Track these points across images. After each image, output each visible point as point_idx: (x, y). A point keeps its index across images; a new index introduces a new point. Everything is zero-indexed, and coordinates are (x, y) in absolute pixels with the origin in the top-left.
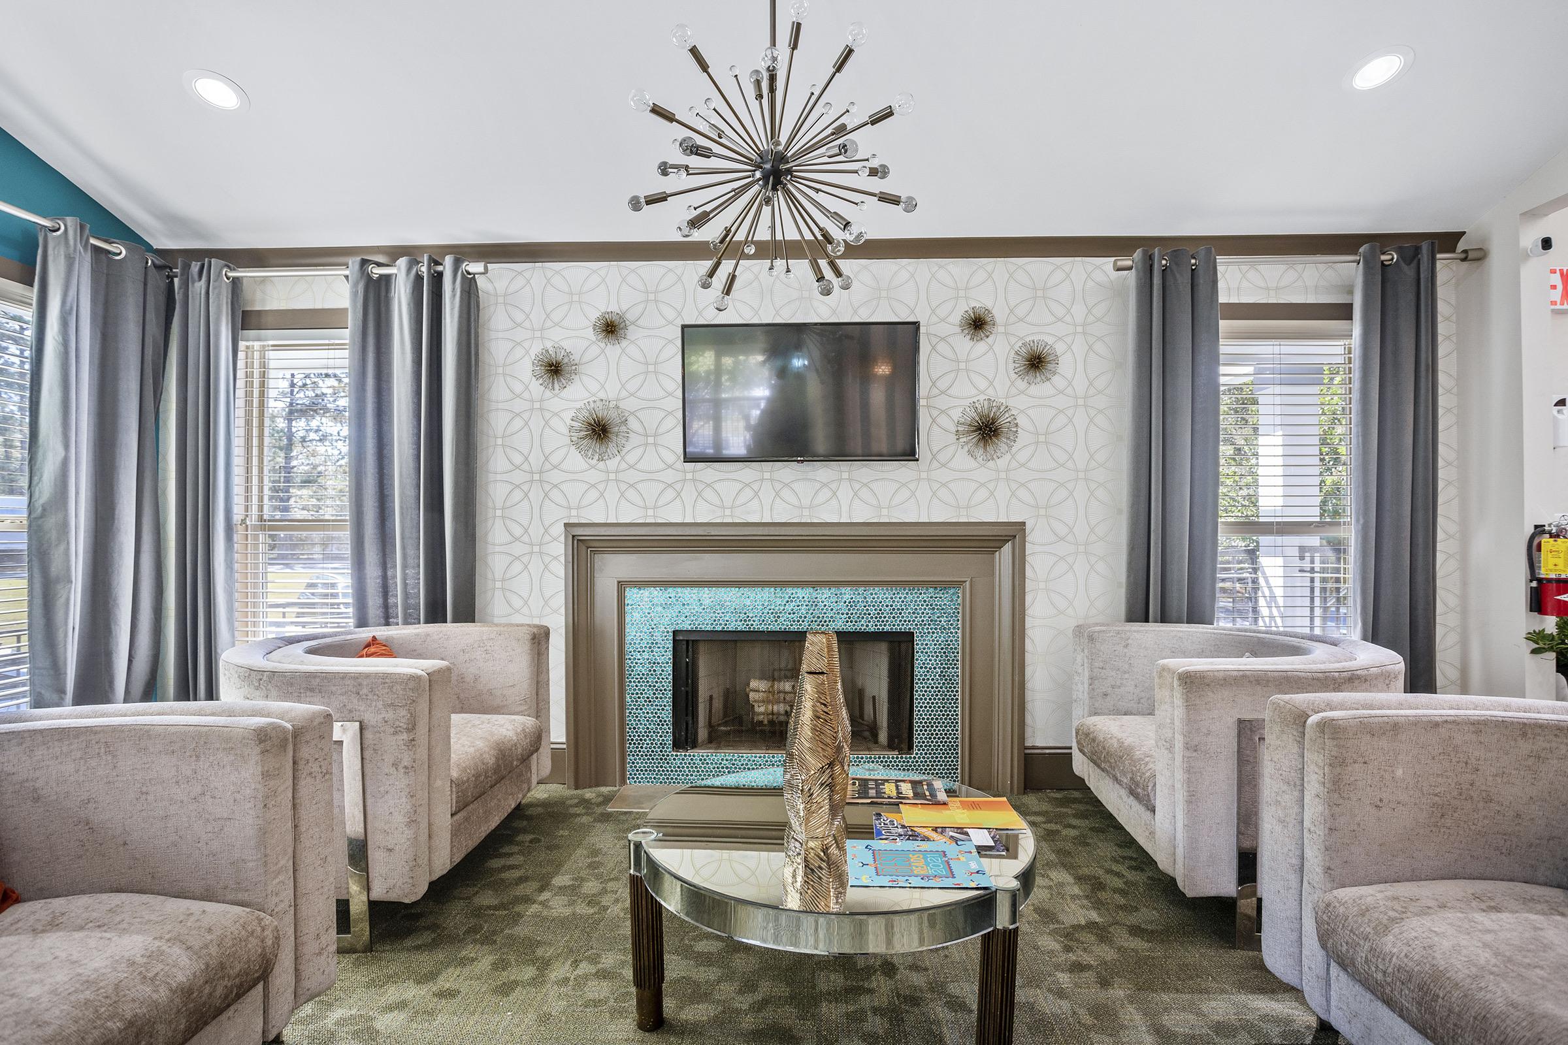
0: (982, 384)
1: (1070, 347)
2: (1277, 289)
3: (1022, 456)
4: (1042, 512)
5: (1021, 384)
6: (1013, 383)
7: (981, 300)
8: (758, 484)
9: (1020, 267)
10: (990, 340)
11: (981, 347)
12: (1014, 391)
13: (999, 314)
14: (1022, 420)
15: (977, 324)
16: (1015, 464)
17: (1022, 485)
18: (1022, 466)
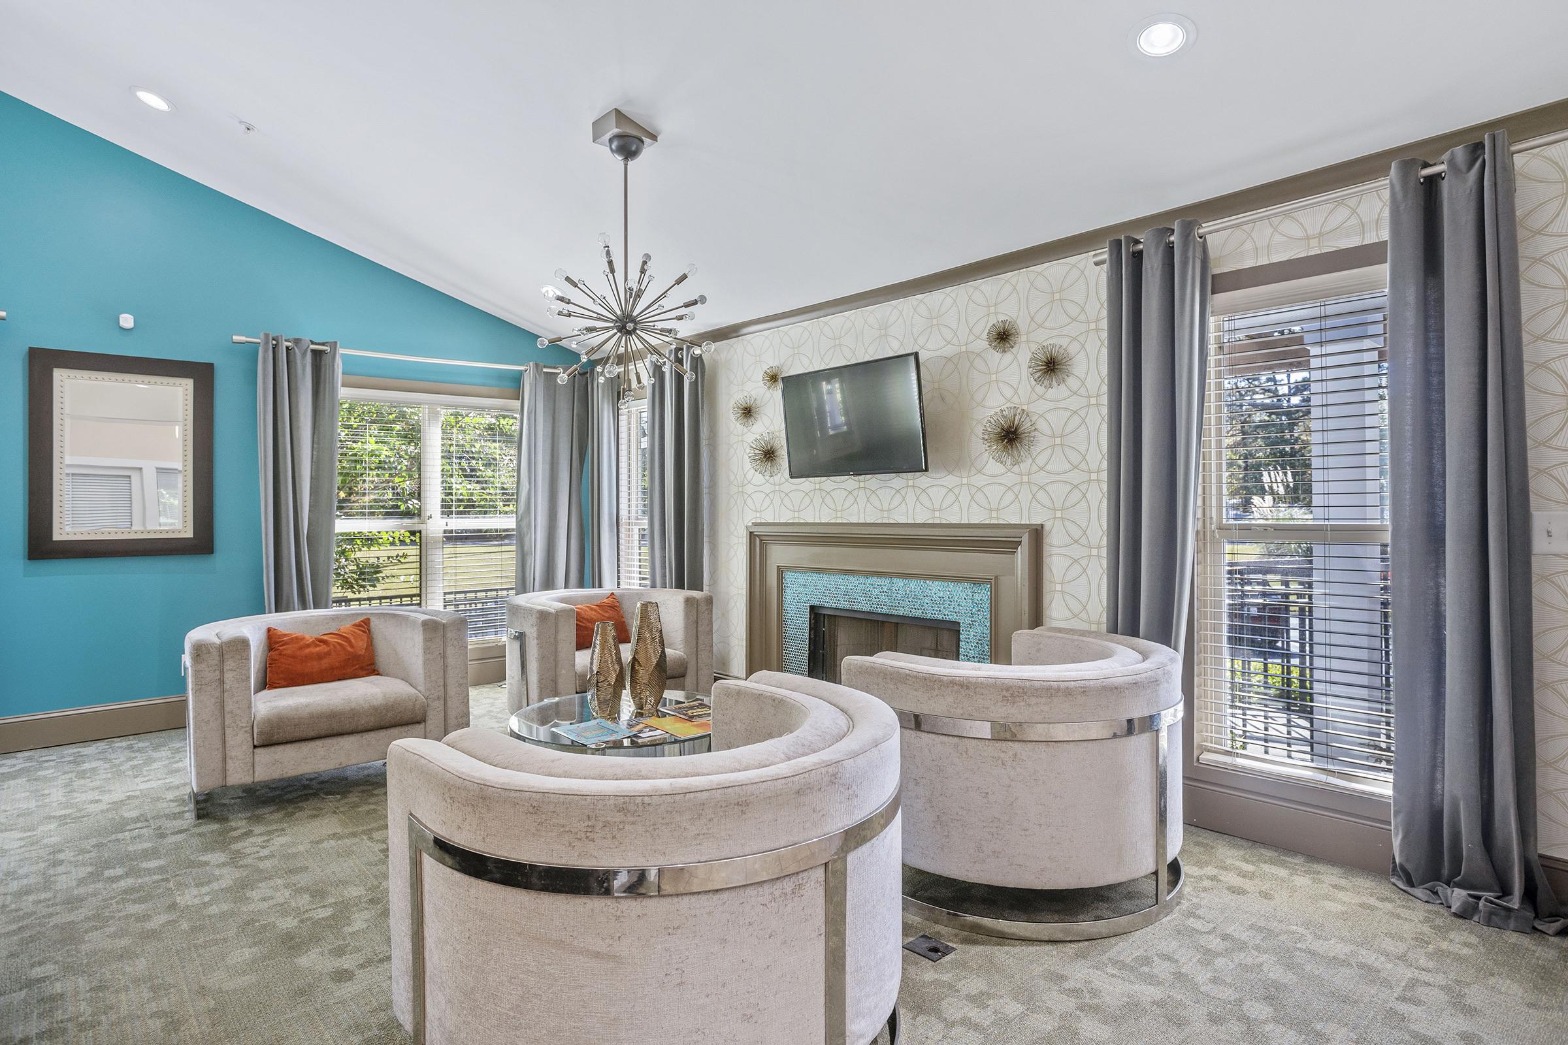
0: (1008, 392)
1: (1083, 346)
2: (1321, 235)
3: (1041, 460)
4: (1059, 514)
5: (1040, 389)
6: (1033, 389)
7: (1008, 312)
8: (856, 491)
9: (1039, 274)
10: (1014, 350)
11: (1008, 357)
12: (1034, 397)
13: (1022, 325)
14: (1042, 425)
15: (1003, 337)
16: (1035, 468)
17: (1041, 488)
18: (1041, 469)
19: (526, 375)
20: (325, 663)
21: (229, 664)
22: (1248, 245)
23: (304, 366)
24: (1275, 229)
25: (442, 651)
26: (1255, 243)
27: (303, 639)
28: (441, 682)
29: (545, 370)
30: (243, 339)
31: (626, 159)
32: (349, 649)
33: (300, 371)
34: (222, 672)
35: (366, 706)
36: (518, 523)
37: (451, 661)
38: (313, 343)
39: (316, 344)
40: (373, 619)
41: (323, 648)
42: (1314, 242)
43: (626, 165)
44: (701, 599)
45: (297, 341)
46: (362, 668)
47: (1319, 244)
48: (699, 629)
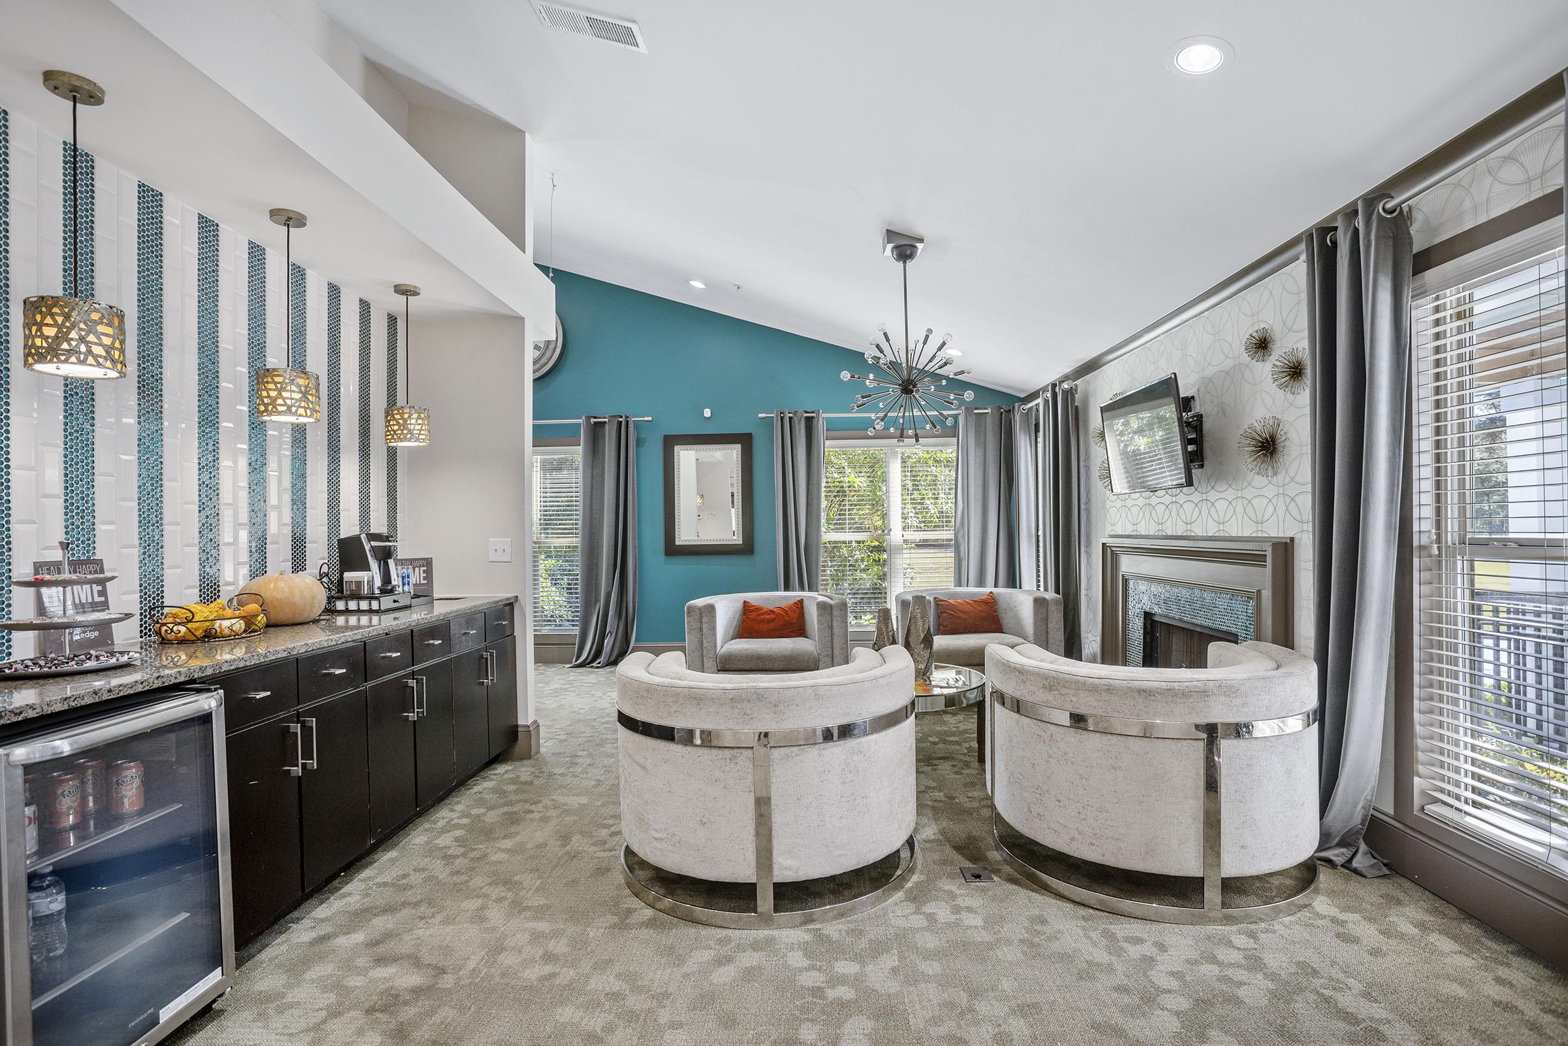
3: (1290, 470)
7: (1265, 319)
14: (1292, 434)
15: (1262, 345)
16: (1287, 480)
17: (1293, 499)
18: (1292, 479)
19: (960, 417)
20: (771, 625)
21: (705, 619)
22: (1468, 204)
23: (800, 429)
24: (1495, 178)
25: (830, 624)
26: (1474, 199)
27: (762, 609)
28: (830, 645)
29: (975, 411)
30: (764, 415)
31: (905, 262)
32: (786, 618)
33: (797, 433)
34: (701, 623)
35: (779, 654)
36: (956, 535)
37: (836, 631)
38: (806, 412)
39: (809, 413)
40: (805, 600)
41: (772, 616)
42: (1536, 185)
43: (905, 266)
44: (1051, 600)
45: (795, 413)
46: (793, 632)
47: (1542, 184)
48: (1049, 626)
